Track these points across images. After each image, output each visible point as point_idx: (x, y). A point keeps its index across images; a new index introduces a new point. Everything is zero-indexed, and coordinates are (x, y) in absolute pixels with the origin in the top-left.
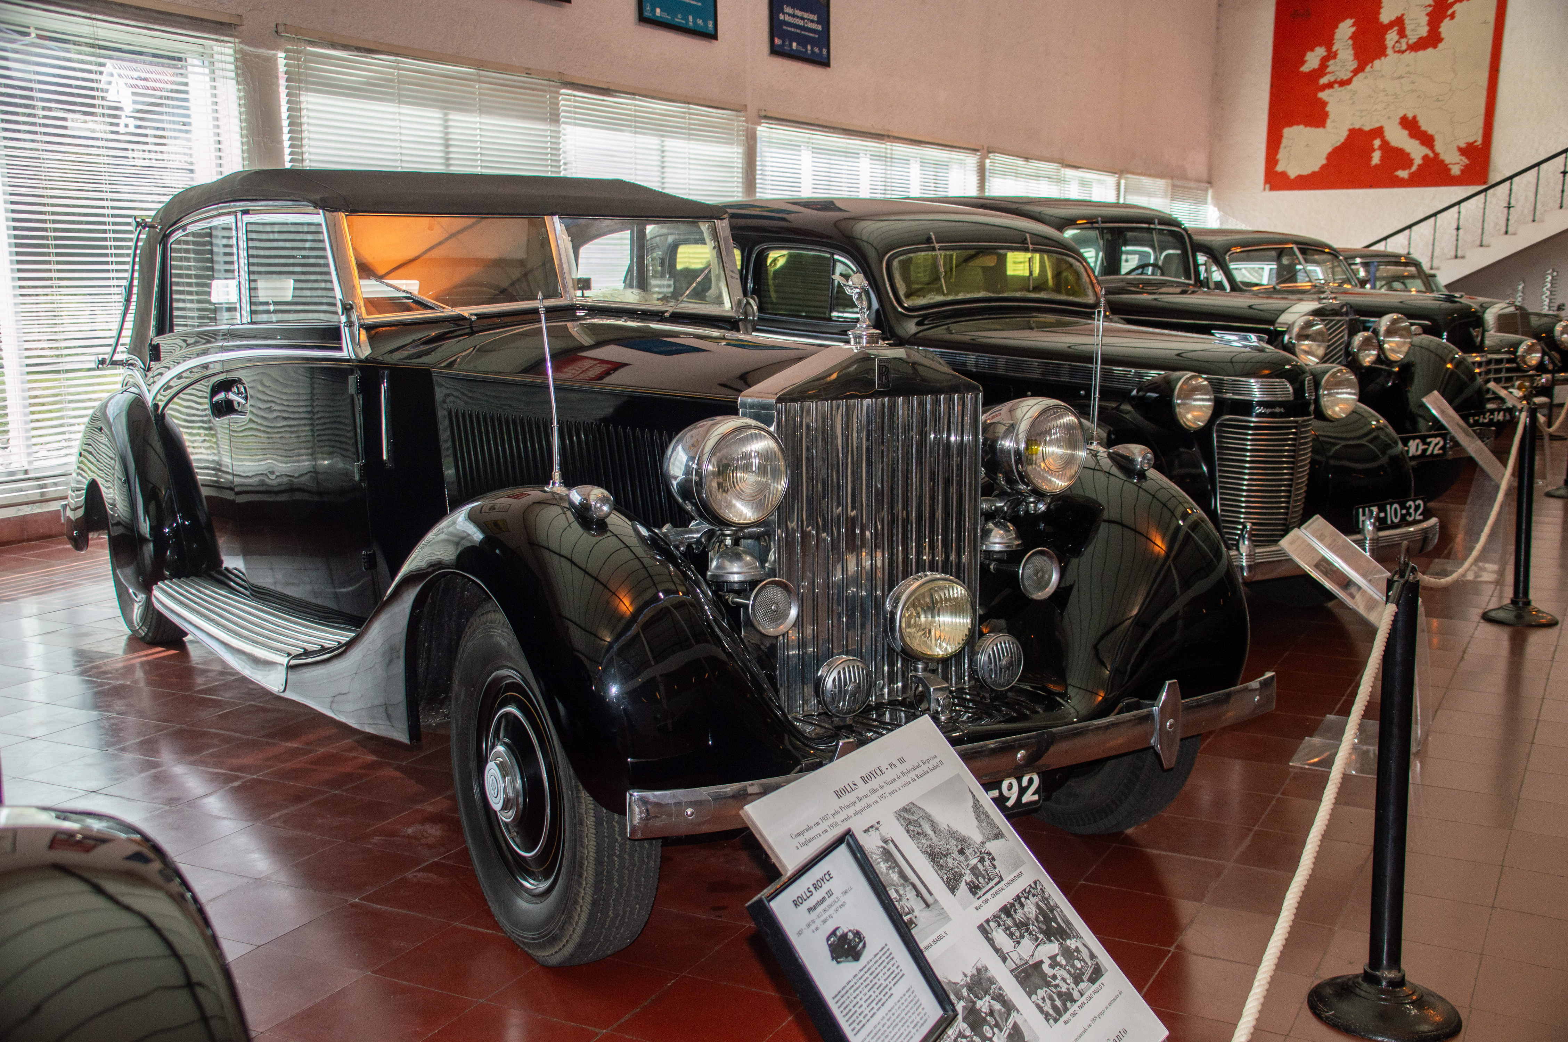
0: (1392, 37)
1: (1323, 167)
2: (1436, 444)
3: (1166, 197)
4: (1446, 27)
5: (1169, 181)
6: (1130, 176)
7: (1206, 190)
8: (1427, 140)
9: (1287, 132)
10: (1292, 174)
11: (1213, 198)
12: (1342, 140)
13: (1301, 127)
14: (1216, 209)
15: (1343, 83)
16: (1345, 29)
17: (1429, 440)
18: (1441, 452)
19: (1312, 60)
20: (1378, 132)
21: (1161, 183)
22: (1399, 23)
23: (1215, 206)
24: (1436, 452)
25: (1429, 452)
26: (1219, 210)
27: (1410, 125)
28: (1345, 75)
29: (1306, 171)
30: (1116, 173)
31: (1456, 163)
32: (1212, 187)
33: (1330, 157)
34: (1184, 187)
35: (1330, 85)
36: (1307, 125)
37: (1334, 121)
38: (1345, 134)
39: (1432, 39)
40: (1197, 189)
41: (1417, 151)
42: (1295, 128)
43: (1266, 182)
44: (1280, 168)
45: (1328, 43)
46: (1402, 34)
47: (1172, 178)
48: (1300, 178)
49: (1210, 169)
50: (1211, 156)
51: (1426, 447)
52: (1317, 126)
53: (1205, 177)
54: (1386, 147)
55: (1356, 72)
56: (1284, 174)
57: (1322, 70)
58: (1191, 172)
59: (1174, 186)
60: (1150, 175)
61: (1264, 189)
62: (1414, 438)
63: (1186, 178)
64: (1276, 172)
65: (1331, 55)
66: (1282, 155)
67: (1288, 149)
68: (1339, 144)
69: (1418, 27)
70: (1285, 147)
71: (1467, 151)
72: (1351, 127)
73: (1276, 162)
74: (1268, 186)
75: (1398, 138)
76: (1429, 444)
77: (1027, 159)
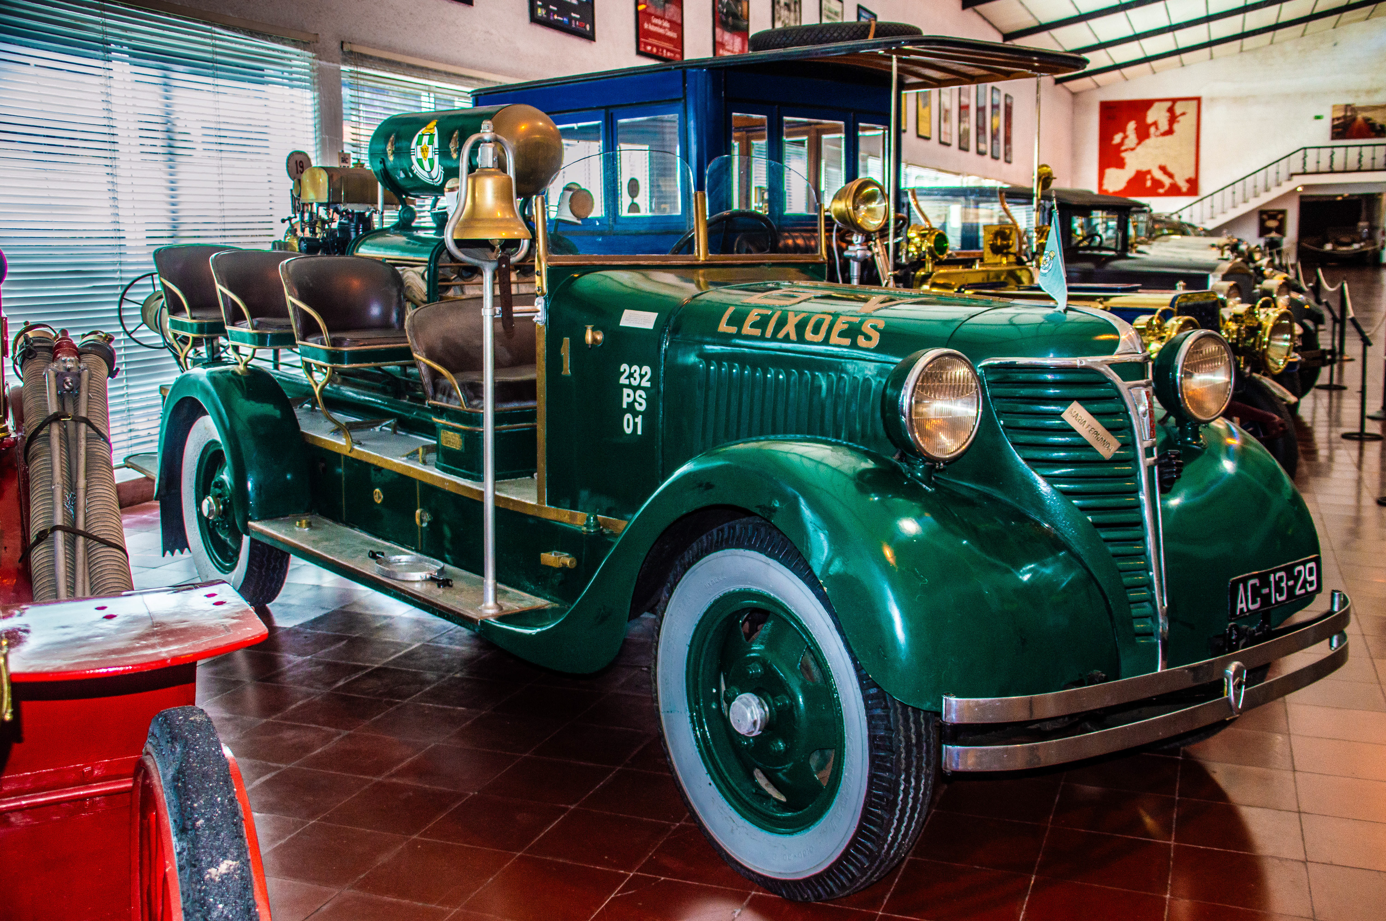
0: (1152, 130)
1: (1125, 187)
4: (1176, 126)
8: (1171, 176)
9: (1107, 171)
10: (1111, 191)
12: (1133, 175)
13: (1114, 169)
15: (1133, 149)
16: (1132, 126)
19: (1117, 138)
20: (1149, 172)
22: (1155, 124)
27: (1163, 169)
28: (1132, 146)
29: (1117, 190)
31: (1184, 187)
33: (1128, 183)
35: (1126, 150)
36: (1116, 168)
37: (1129, 167)
38: (1134, 173)
39: (1170, 132)
41: (1167, 181)
42: (1111, 169)
44: (1104, 188)
45: (1124, 130)
46: (1157, 128)
48: (1114, 192)
52: (1121, 169)
54: (1153, 179)
55: (1139, 144)
56: (1106, 191)
57: (1122, 144)
64: (1103, 190)
65: (1125, 137)
66: (1106, 181)
68: (1132, 177)
69: (1164, 126)
70: (1107, 178)
71: (1189, 181)
72: (1137, 170)
73: (1103, 185)
75: (1159, 175)
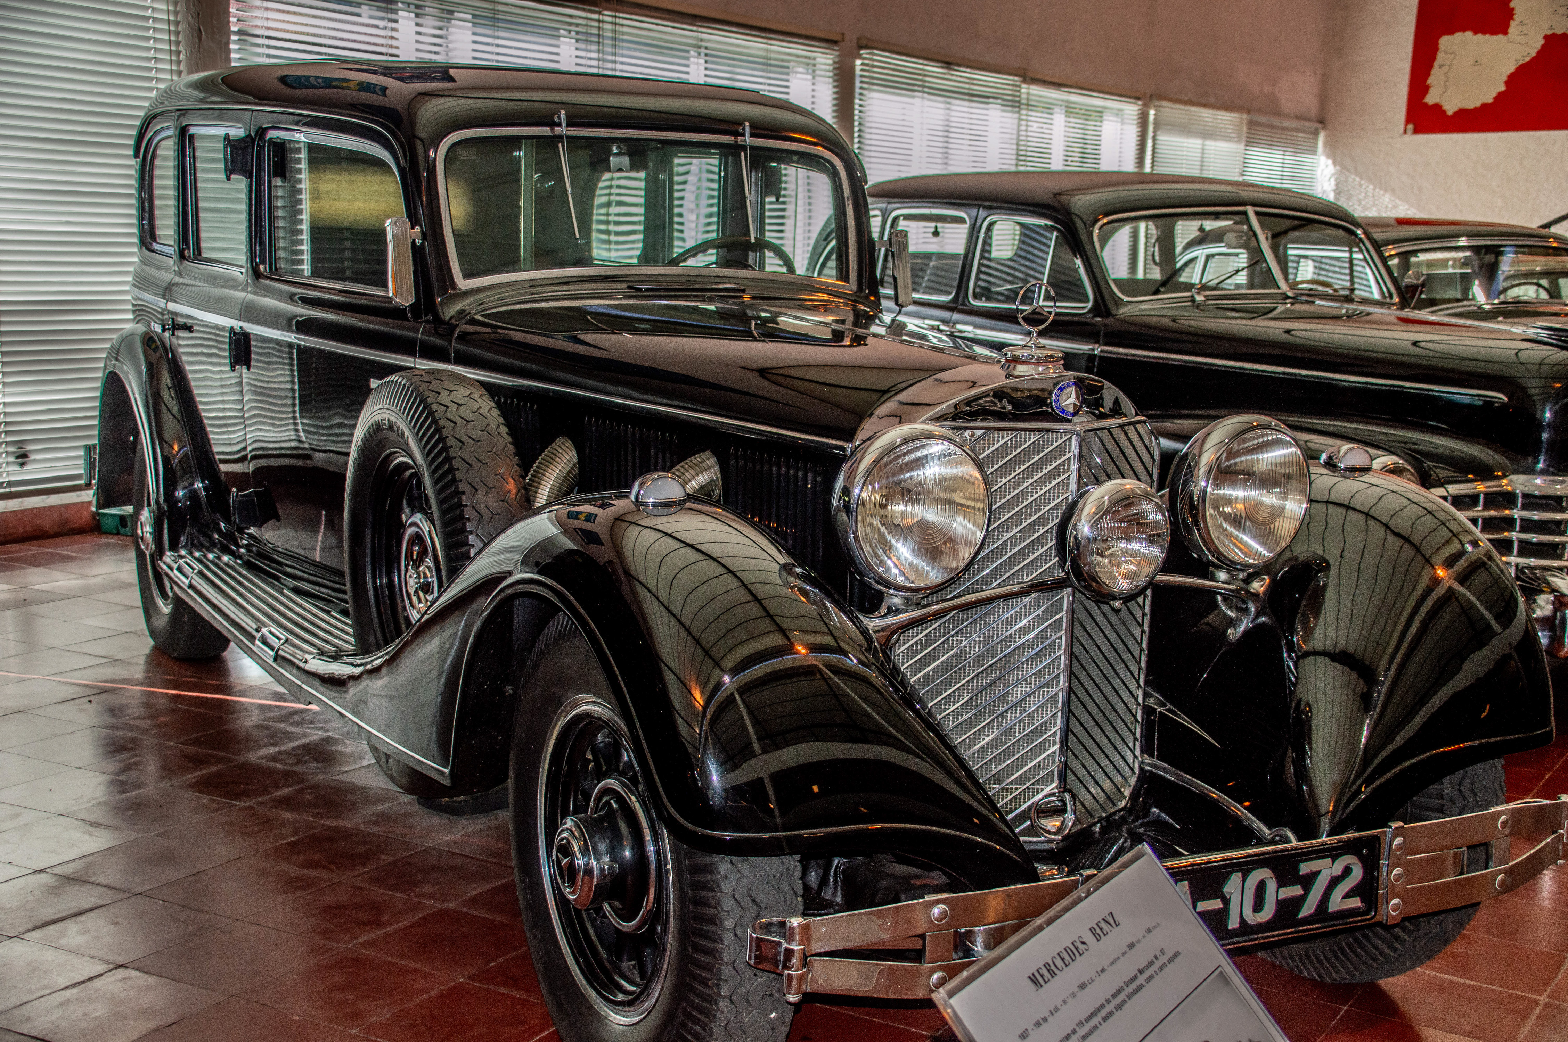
1: (1500, 97)
2: (1335, 882)
3: (1239, 142)
5: (1245, 116)
6: (1164, 103)
7: (1316, 133)
9: (1445, 42)
10: (1450, 108)
11: (1325, 145)
12: (1533, 53)
13: (1469, 34)
14: (1330, 162)
17: (1305, 868)
18: (1355, 902)
21: (1226, 119)
23: (1328, 157)
24: (1336, 903)
25: (1308, 909)
26: (1335, 163)
29: (1472, 104)
30: (1138, 99)
32: (1324, 128)
33: (1512, 80)
34: (1272, 127)
36: (1478, 29)
37: (1522, 23)
38: (1540, 42)
40: (1297, 130)
42: (1459, 35)
43: (1408, 120)
44: (1431, 99)
47: (1249, 112)
48: (1462, 112)
49: (1323, 100)
50: (1325, 79)
51: (1296, 891)
52: (1494, 32)
53: (1314, 111)
56: (1437, 108)
58: (1287, 103)
59: (1251, 124)
60: (1205, 106)
61: (1405, 132)
62: (1245, 867)
63: (1279, 114)
64: (1426, 104)
66: (1435, 79)
67: (1446, 69)
68: (1527, 59)
70: (1441, 66)
72: (1549, 32)
73: (1426, 89)
74: (1410, 127)
76: (1308, 881)
77: (948, 64)
